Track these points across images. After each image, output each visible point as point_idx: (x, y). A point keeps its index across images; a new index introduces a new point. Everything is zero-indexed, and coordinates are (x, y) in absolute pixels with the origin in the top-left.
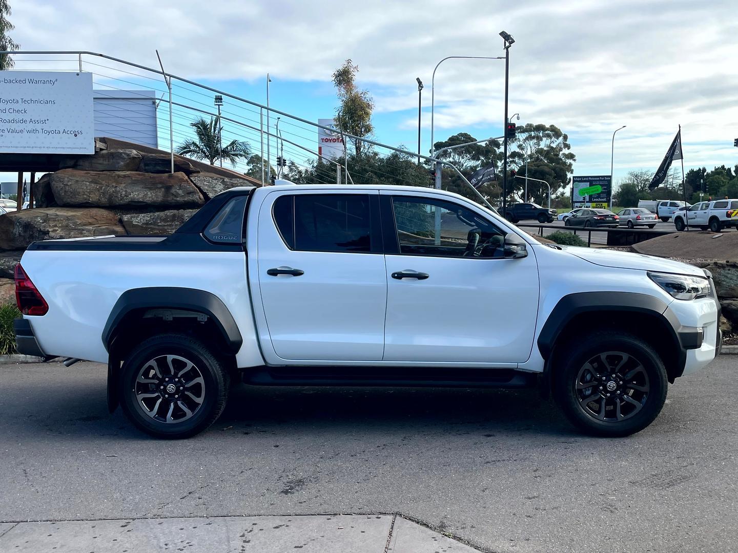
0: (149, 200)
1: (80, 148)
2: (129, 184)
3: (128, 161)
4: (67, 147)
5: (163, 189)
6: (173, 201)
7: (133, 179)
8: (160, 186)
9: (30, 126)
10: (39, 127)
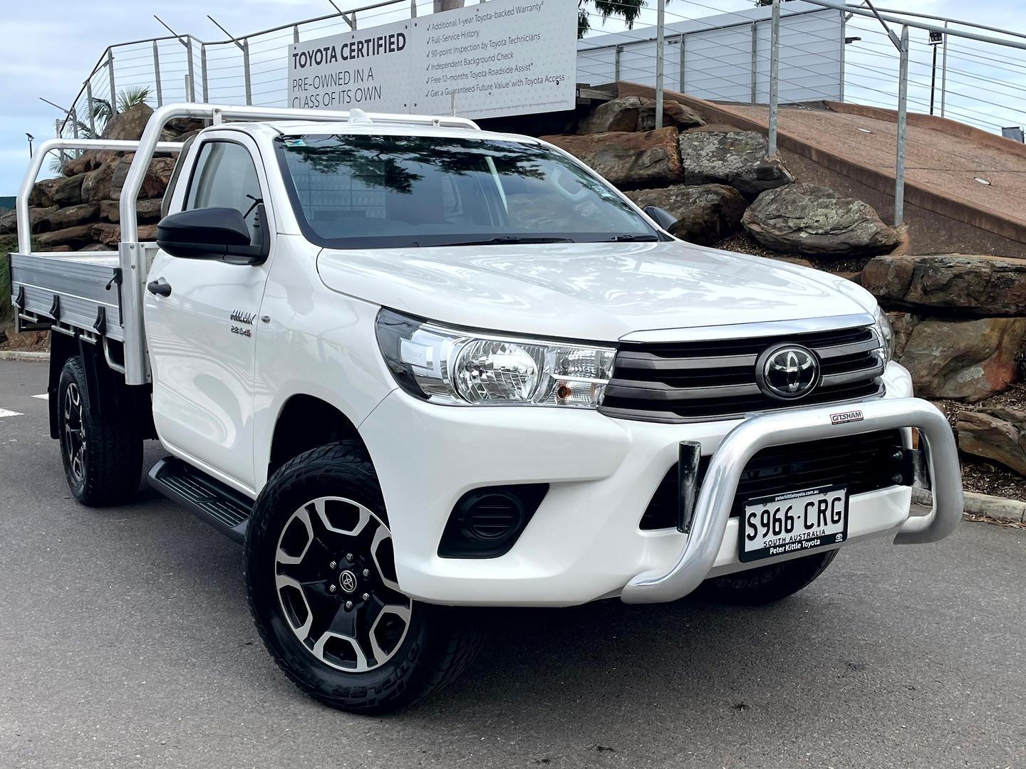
0: (611, 177)
1: (562, 101)
2: (600, 152)
3: (619, 116)
4: (549, 101)
5: (634, 157)
6: (636, 176)
7: (607, 143)
8: (632, 152)
9: (515, 76)
10: (522, 76)
